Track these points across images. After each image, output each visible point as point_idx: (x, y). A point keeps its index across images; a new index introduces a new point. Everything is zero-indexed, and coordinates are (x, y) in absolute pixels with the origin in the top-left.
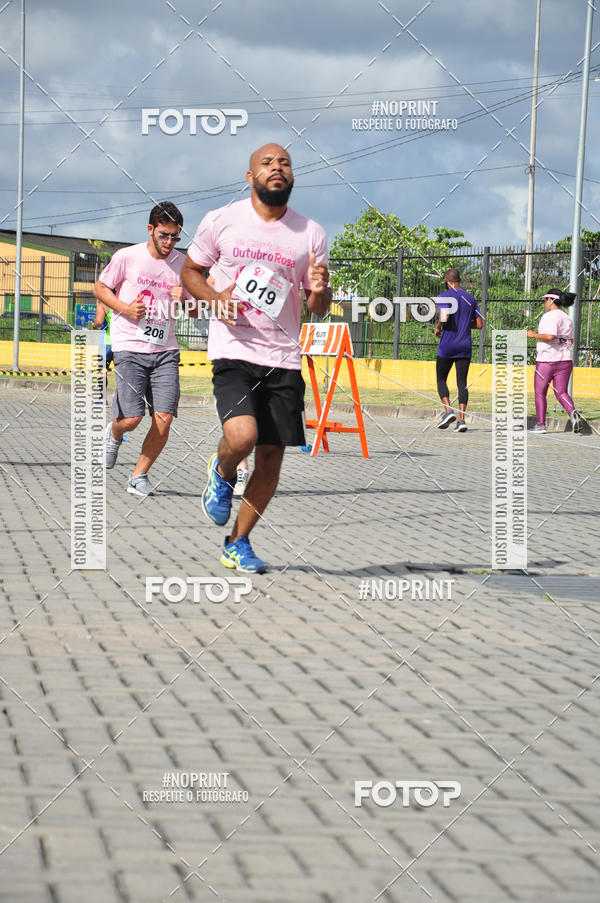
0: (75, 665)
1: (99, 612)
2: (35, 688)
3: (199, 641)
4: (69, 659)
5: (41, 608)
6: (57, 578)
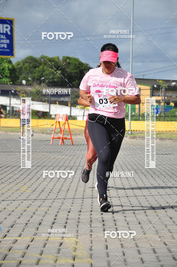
0: (154, 251)
1: (163, 230)
2: (139, 260)
4: (152, 249)
5: (140, 228)
6: (147, 215)
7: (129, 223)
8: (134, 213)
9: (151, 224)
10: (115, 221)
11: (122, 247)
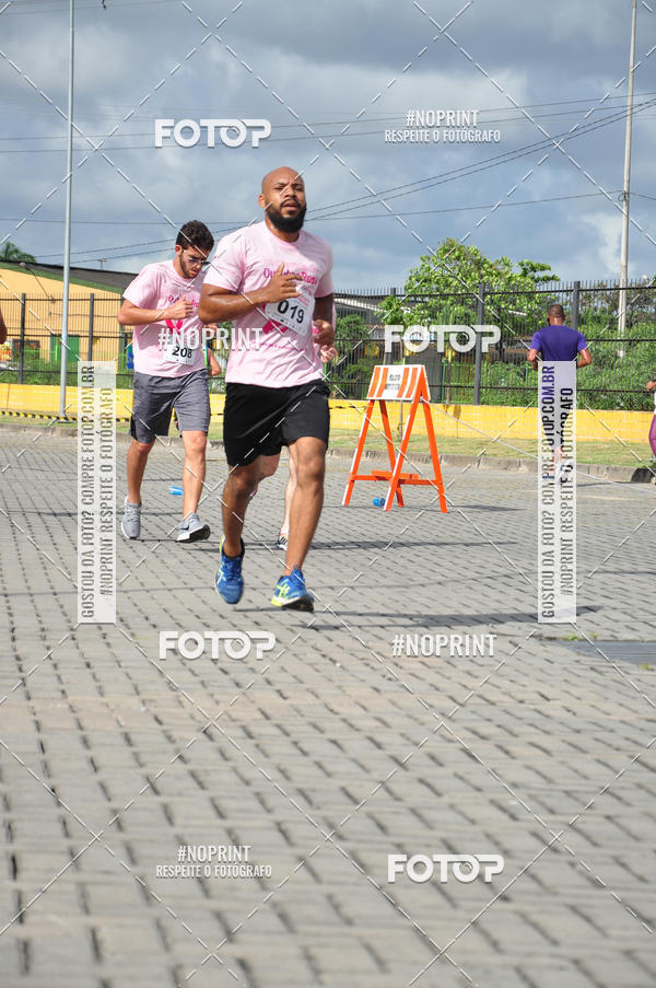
0: (128, 739)
1: (153, 682)
2: (85, 765)
3: (263, 713)
4: (122, 733)
5: (91, 677)
6: (108, 644)
7: (59, 666)
8: (74, 639)
9: (120, 666)
10: (18, 658)
11: (39, 729)
